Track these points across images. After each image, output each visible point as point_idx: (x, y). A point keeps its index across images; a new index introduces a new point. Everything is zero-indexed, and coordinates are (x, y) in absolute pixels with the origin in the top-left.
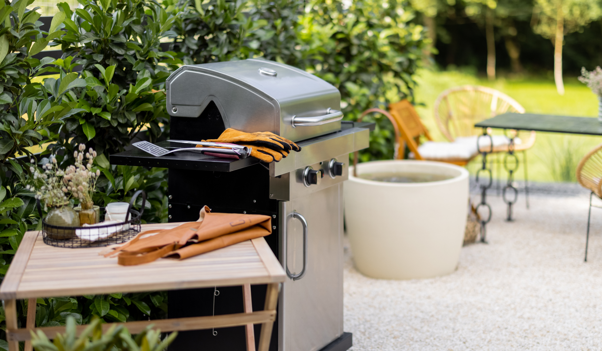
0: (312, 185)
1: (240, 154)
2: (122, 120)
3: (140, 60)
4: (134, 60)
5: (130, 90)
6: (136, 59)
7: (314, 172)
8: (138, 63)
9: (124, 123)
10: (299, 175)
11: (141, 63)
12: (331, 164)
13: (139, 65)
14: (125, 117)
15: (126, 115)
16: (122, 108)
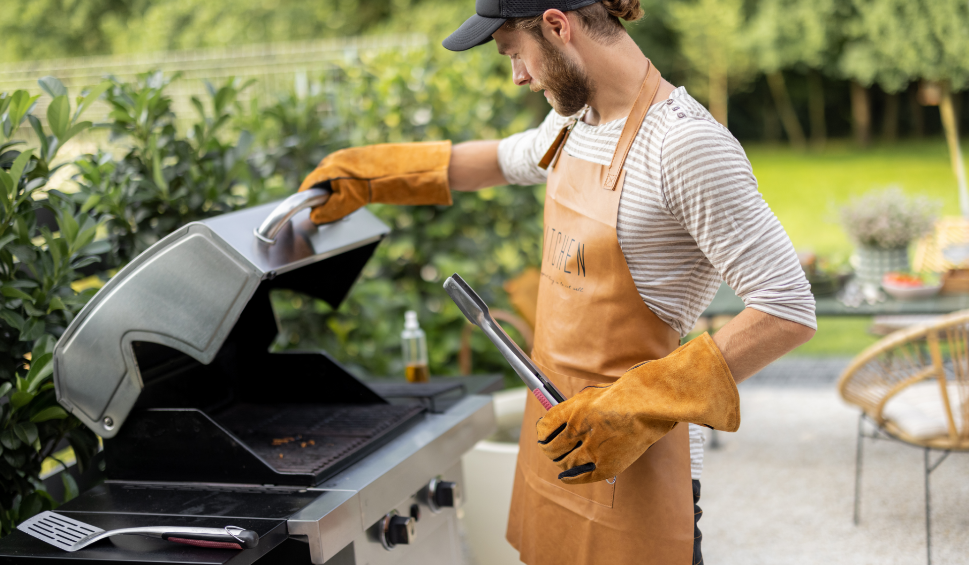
0: (399, 547)
1: (243, 541)
2: (12, 442)
3: (34, 317)
4: (20, 318)
5: (19, 382)
6: (26, 316)
7: (400, 522)
8: (31, 324)
9: (15, 448)
10: (374, 533)
11: (36, 324)
12: (432, 487)
13: (33, 328)
14: (16, 437)
15: (17, 434)
16: (9, 416)
